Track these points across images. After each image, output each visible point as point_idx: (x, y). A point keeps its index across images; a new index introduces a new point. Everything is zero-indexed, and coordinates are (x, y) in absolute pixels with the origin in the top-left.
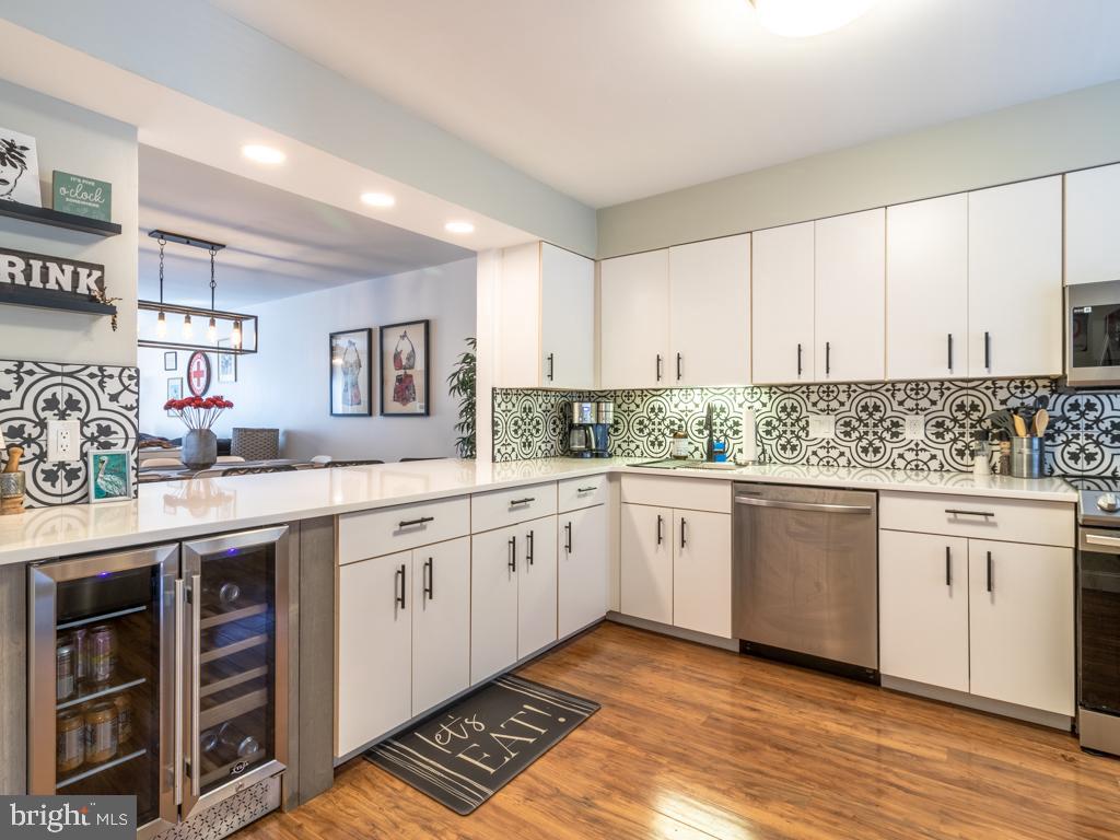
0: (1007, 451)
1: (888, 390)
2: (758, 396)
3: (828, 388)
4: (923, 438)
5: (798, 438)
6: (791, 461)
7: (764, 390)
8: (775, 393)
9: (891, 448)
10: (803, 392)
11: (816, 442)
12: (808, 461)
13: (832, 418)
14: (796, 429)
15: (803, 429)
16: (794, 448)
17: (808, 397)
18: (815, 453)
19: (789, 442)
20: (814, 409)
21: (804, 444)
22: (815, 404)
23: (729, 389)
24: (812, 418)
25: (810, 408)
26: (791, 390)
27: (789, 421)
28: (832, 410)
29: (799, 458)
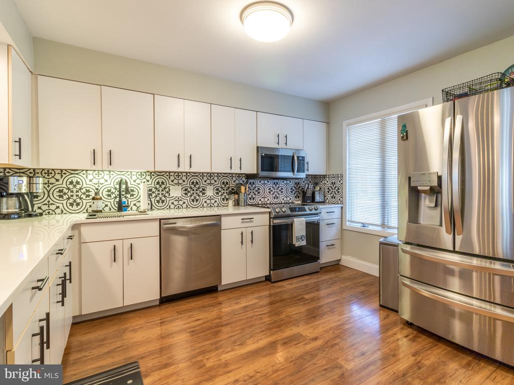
0: (237, 198)
1: (201, 176)
2: (145, 176)
3: (178, 174)
4: (213, 195)
5: (165, 196)
6: (162, 208)
7: (147, 174)
8: (153, 175)
9: (202, 199)
10: (167, 176)
11: (173, 198)
12: (170, 207)
13: (180, 187)
14: (164, 192)
15: (167, 192)
16: (163, 202)
17: (169, 178)
18: (173, 203)
19: (161, 199)
20: (172, 183)
21: (168, 199)
22: (172, 181)
23: (128, 172)
24: (171, 187)
25: (171, 183)
26: (161, 174)
27: (161, 189)
28: (180, 184)
29: (166, 206)
